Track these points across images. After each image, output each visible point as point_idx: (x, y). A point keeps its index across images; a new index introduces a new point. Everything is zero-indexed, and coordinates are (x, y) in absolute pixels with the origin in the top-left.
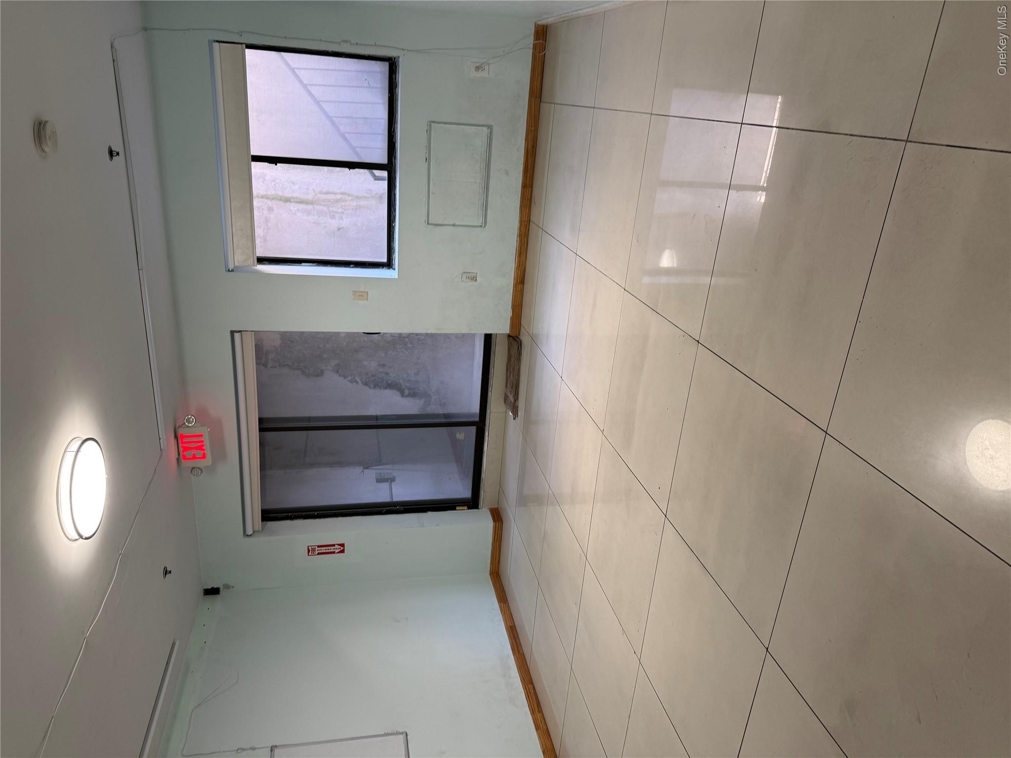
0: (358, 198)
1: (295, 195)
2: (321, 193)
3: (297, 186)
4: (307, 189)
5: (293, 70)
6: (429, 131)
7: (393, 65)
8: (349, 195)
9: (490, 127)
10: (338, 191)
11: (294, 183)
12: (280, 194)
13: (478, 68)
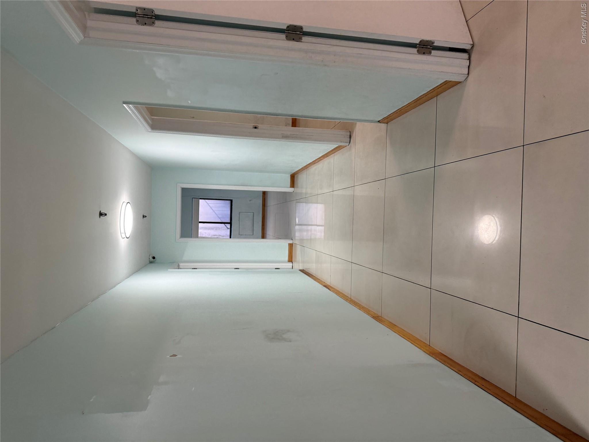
0: (223, 236)
1: (206, 236)
2: (213, 235)
3: (207, 234)
4: (209, 234)
5: (208, 204)
6: (239, 214)
7: (231, 201)
8: (221, 236)
9: (253, 213)
10: (218, 235)
11: (206, 233)
12: (202, 236)
13: (250, 201)
